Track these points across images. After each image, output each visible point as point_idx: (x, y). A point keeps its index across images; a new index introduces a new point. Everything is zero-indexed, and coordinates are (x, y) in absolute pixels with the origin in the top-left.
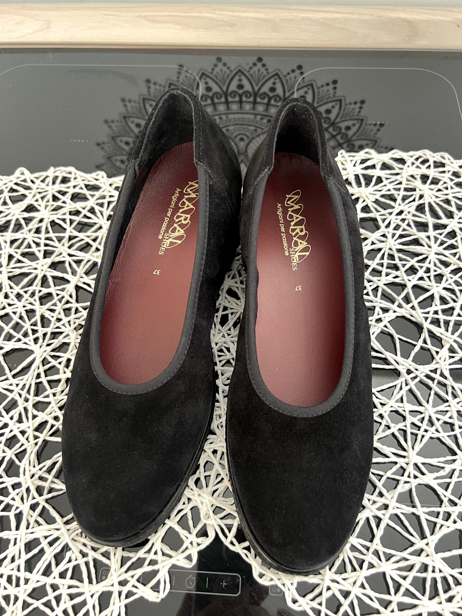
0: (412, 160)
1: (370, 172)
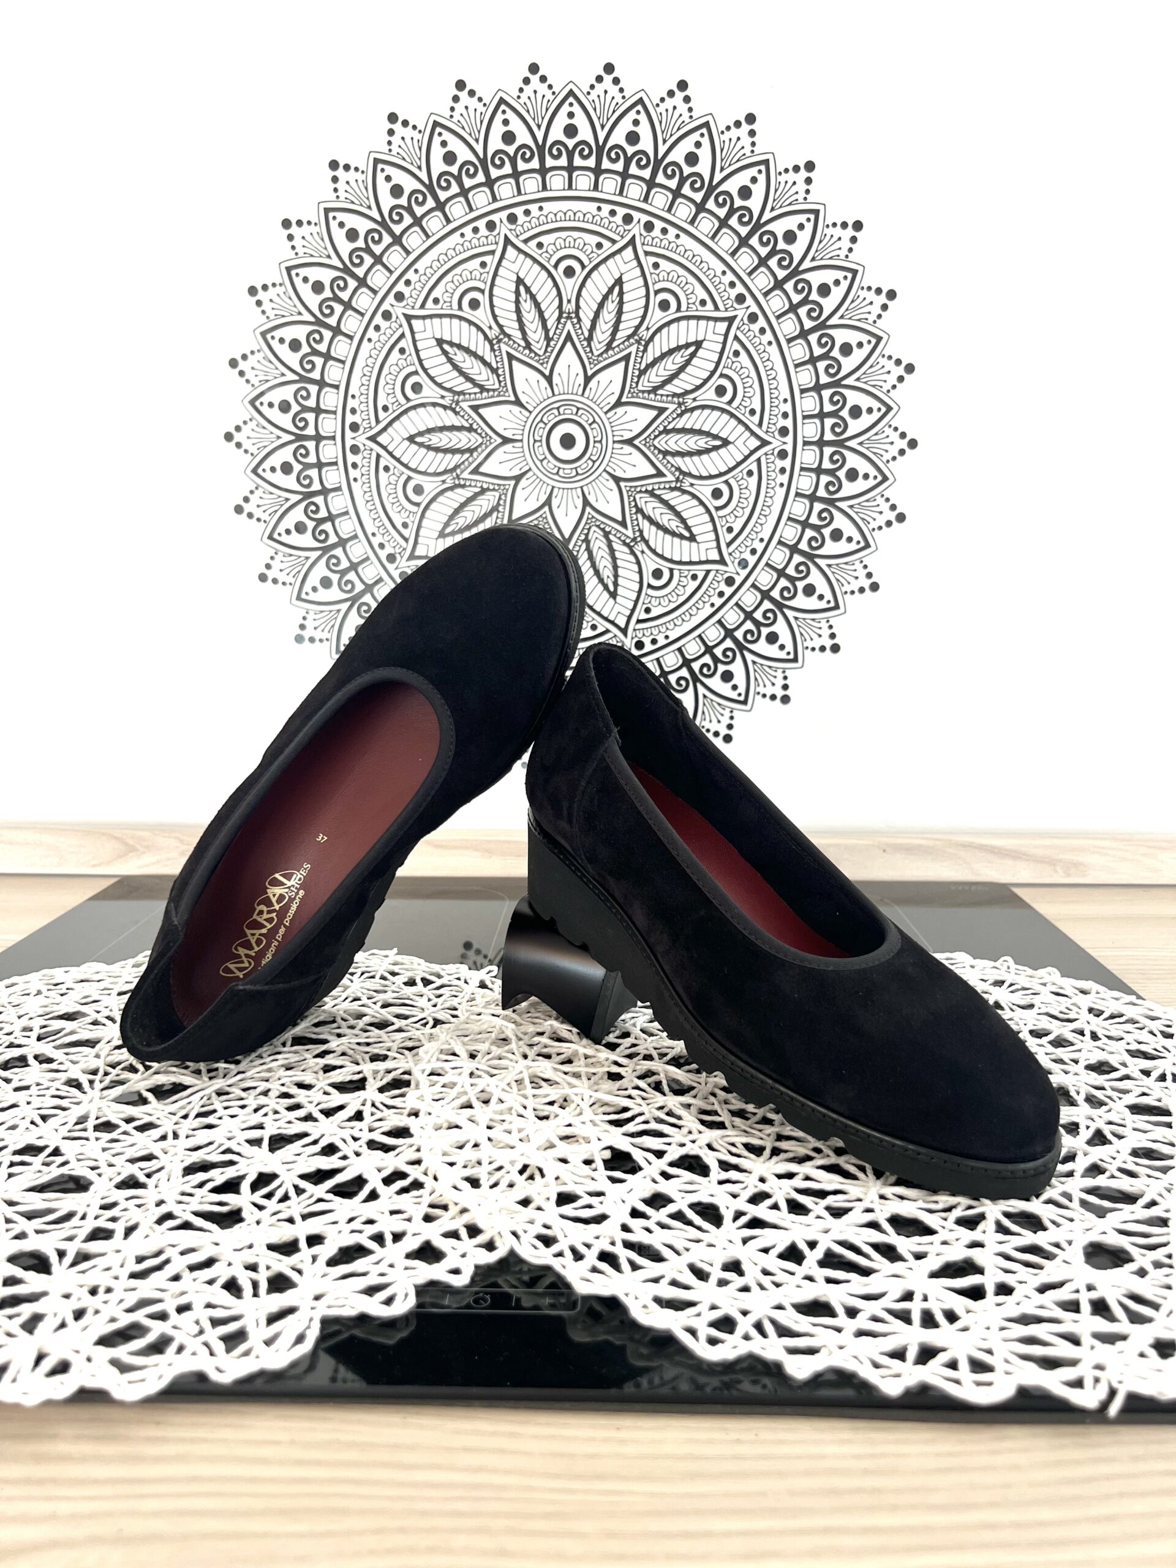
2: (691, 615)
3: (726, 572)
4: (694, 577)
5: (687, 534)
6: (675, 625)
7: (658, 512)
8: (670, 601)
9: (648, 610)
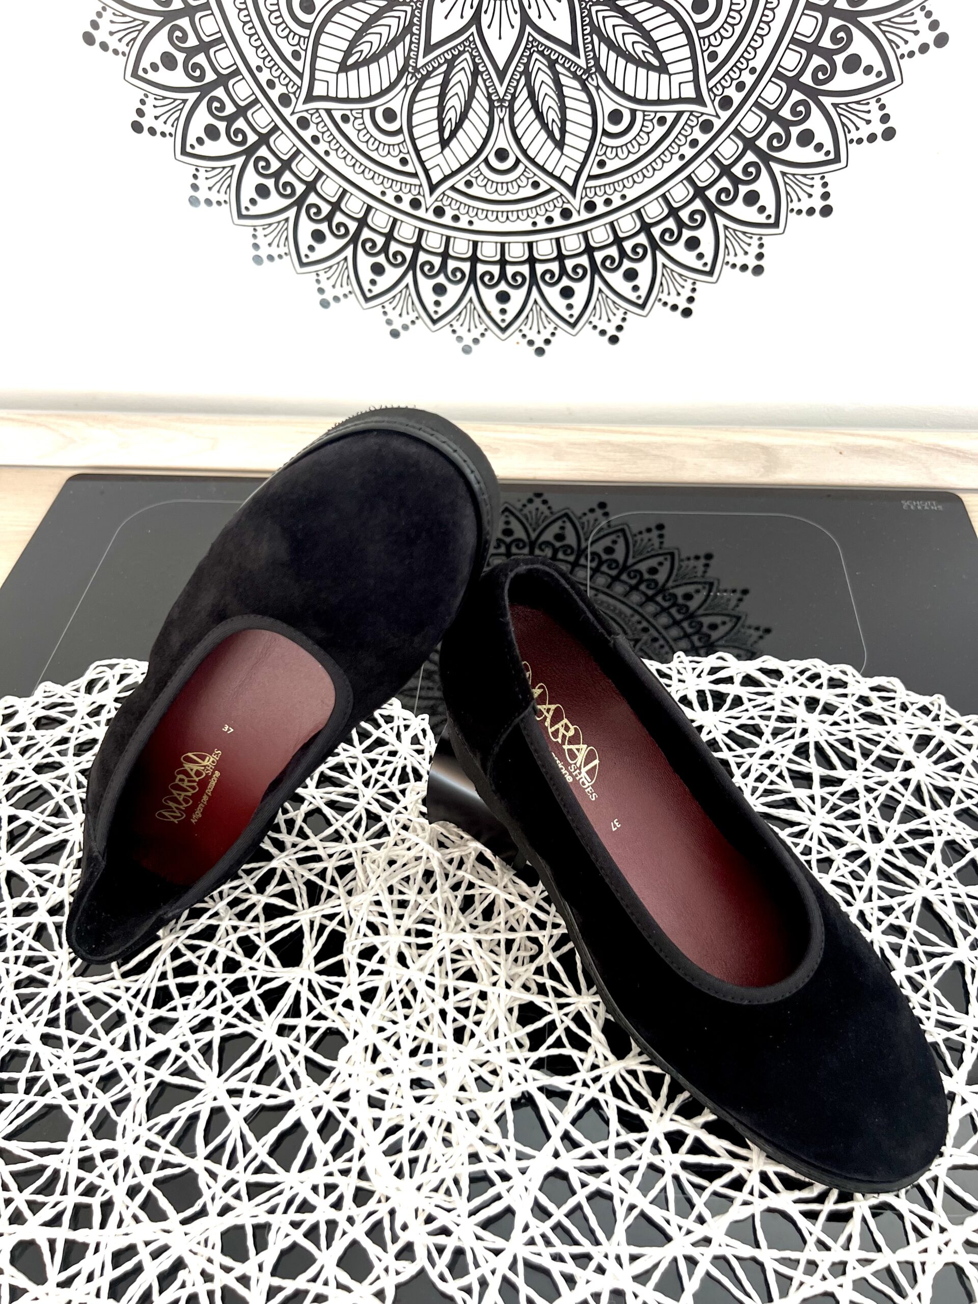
0: (794, 673)
1: (722, 688)
2: (654, 170)
3: (702, 114)
4: (662, 121)
5: (656, 62)
6: (634, 182)
7: (620, 31)
8: (629, 152)
9: (602, 164)
